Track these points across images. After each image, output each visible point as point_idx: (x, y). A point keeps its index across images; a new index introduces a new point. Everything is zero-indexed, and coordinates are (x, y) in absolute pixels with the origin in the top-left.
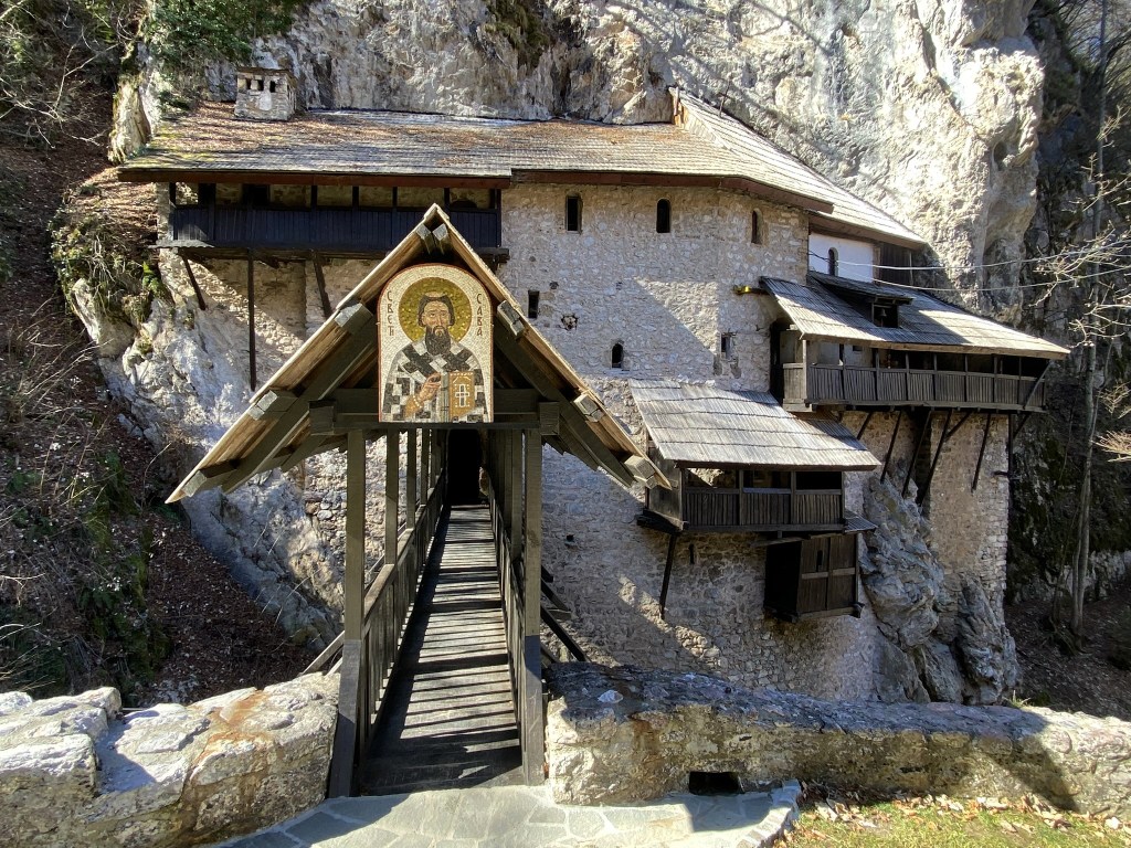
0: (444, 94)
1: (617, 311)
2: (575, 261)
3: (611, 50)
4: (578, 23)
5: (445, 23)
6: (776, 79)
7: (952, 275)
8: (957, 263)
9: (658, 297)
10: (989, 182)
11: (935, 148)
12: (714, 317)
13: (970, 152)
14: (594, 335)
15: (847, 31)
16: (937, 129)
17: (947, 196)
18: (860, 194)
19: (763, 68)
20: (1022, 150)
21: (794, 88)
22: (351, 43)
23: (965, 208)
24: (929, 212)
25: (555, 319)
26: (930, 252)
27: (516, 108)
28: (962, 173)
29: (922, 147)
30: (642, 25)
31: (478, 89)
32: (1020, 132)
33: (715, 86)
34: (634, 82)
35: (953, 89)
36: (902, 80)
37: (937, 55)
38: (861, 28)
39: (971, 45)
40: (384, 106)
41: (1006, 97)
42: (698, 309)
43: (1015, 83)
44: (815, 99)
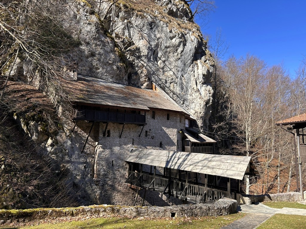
0: (106, 75)
1: (161, 136)
2: (154, 125)
3: (142, 72)
4: (134, 64)
5: (110, 61)
6: (171, 83)
7: (199, 126)
8: (200, 124)
9: (167, 133)
10: (205, 110)
11: (197, 102)
12: (176, 137)
13: (203, 103)
14: (157, 141)
15: (183, 76)
16: (198, 98)
17: (199, 111)
18: (184, 108)
19: (168, 80)
20: (210, 104)
21: (174, 86)
22: (84, 59)
23: (202, 114)
24: (196, 114)
25: (150, 137)
26: (196, 121)
27: (122, 82)
28: (201, 107)
29: (195, 101)
30: (148, 67)
31: (115, 76)
32: (210, 101)
33: (160, 83)
34: (146, 80)
35: (200, 91)
36: (192, 88)
37: (198, 84)
38: (185, 76)
39: (203, 84)
40: (90, 75)
41: (208, 94)
42: (174, 136)
43: (210, 92)
44: (177, 89)
